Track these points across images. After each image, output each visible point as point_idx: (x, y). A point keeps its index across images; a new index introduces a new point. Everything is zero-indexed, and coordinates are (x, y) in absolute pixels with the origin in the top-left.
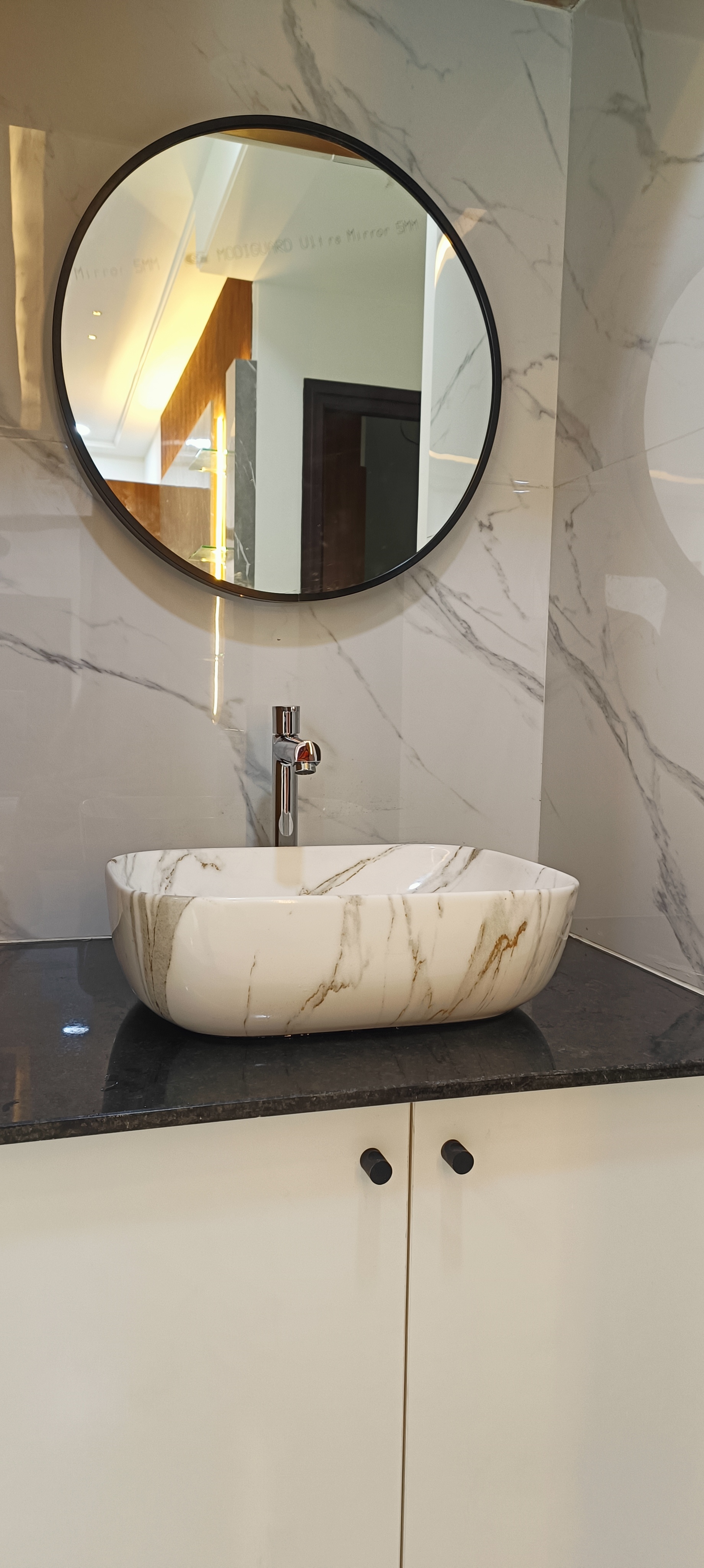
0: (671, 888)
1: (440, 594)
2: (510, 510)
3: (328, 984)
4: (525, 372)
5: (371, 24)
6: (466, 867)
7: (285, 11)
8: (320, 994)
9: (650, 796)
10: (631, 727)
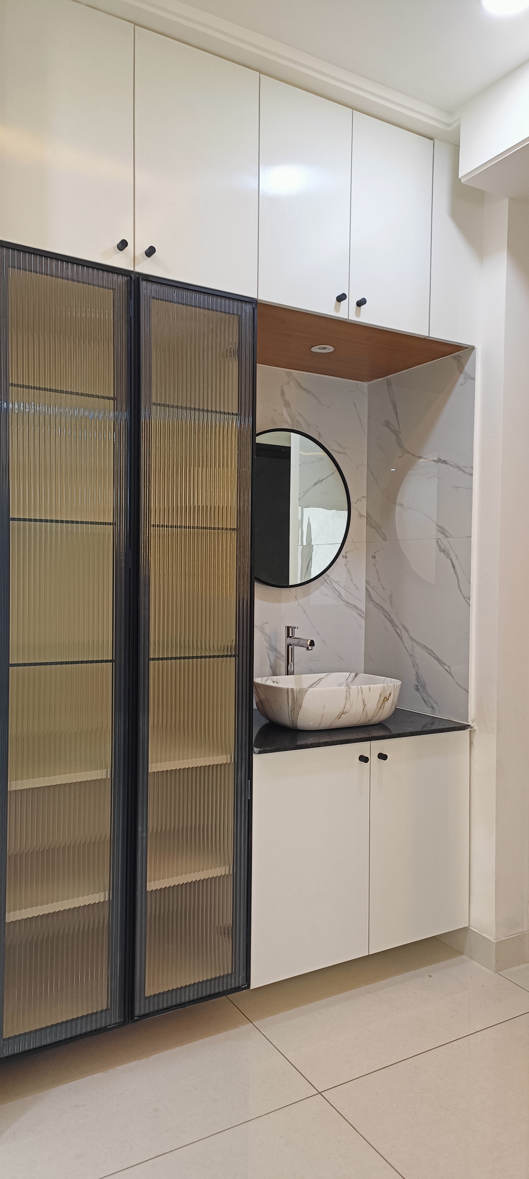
0: (420, 683)
1: (330, 582)
2: (352, 551)
3: (342, 713)
4: (356, 503)
5: (307, 392)
6: (354, 679)
7: (281, 390)
8: (340, 715)
9: (411, 654)
10: (403, 630)
